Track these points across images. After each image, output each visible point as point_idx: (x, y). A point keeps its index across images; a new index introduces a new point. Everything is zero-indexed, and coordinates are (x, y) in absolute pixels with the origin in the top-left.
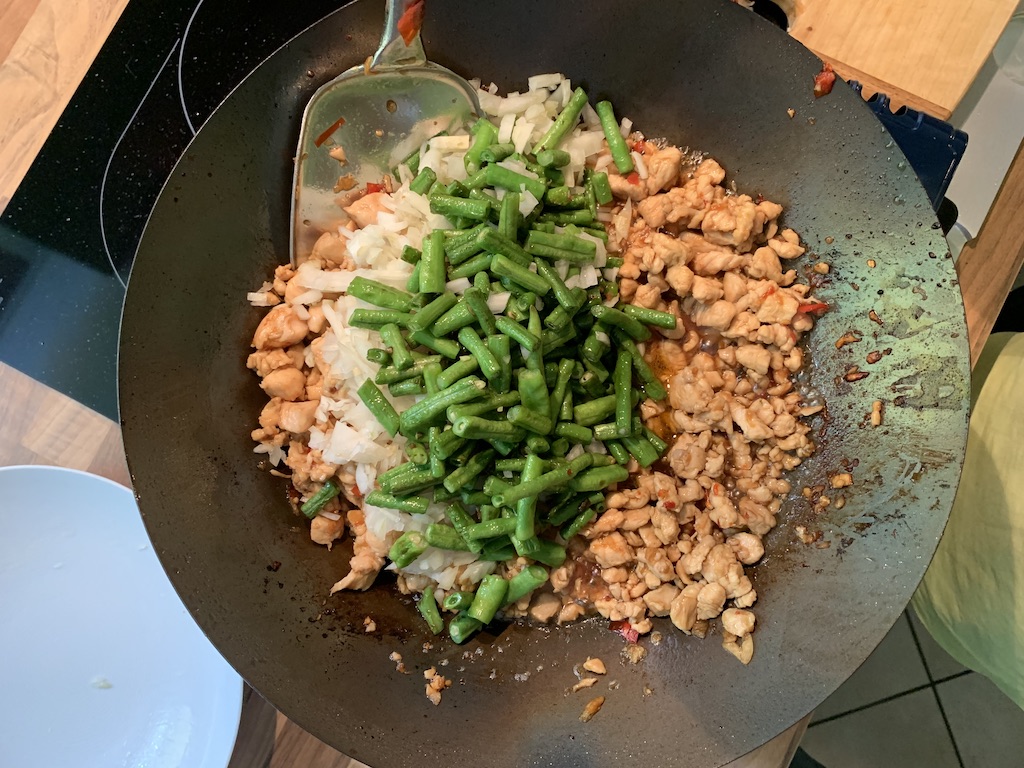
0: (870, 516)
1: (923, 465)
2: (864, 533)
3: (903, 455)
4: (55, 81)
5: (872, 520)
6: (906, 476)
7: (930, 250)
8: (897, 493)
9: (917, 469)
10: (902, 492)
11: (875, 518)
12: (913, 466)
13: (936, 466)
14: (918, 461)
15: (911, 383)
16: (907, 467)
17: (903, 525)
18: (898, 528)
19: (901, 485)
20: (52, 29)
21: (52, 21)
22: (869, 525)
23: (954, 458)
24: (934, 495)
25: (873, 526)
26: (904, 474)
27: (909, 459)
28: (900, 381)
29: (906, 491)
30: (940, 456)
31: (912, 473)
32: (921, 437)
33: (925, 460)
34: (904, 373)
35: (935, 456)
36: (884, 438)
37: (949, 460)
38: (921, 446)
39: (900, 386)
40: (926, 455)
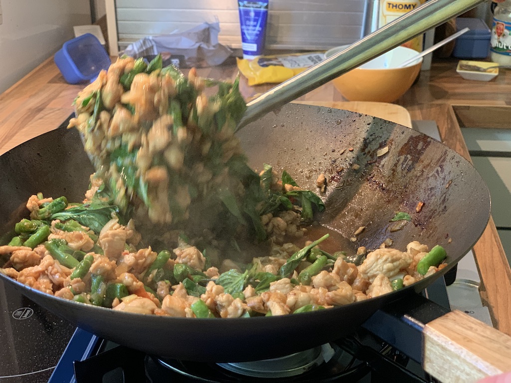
3: (430, 175)
6: (439, 176)
9: (440, 169)
12: (437, 172)
13: (444, 160)
14: (436, 169)
15: (406, 160)
19: (441, 179)
22: (445, 197)
24: (453, 164)
26: (437, 176)
27: (434, 172)
28: (403, 164)
29: (444, 176)
30: (441, 157)
31: (440, 172)
32: (430, 164)
33: (439, 165)
34: (401, 161)
35: (440, 159)
36: (419, 181)
37: (446, 153)
38: (432, 165)
39: (405, 166)
40: (437, 164)
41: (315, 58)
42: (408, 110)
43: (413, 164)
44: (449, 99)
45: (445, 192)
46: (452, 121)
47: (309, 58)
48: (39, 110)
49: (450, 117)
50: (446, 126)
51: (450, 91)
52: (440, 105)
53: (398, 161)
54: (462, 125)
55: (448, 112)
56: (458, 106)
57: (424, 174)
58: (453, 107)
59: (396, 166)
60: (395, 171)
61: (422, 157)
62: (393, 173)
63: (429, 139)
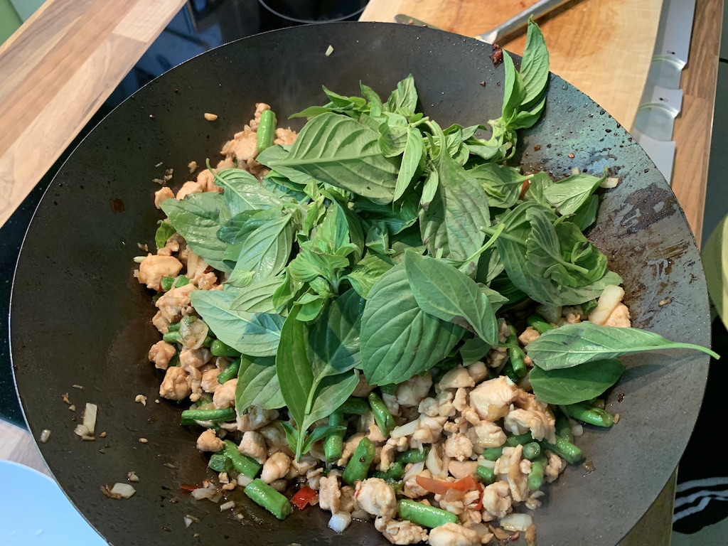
0: (649, 312)
1: (668, 260)
2: (650, 325)
3: (650, 263)
4: (10, 196)
5: (652, 313)
6: (660, 274)
7: (605, 128)
8: (660, 288)
9: (666, 265)
10: (664, 285)
11: (653, 311)
12: (661, 265)
13: (678, 256)
14: (662, 260)
15: (632, 215)
16: (658, 267)
17: (677, 304)
18: (673, 308)
19: (660, 281)
20: (12, 166)
21: (12, 162)
22: (651, 318)
23: (688, 243)
24: (686, 274)
25: (655, 317)
26: (658, 274)
27: (657, 262)
28: (625, 217)
29: (666, 283)
30: (677, 248)
31: (664, 270)
32: (658, 244)
33: (668, 256)
34: (625, 212)
35: (674, 250)
36: (632, 259)
37: (685, 247)
38: (660, 249)
39: (626, 221)
40: (667, 253)
43: (637, 227)
45: (655, 309)
53: (622, 208)
57: (644, 255)
59: (616, 214)
60: (611, 220)
61: (653, 226)
62: (607, 221)
63: (675, 206)
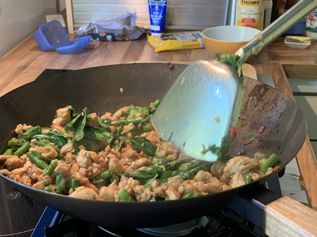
3: (268, 109)
6: (274, 110)
12: (273, 107)
13: (277, 100)
15: (253, 100)
22: (278, 123)
27: (271, 107)
28: (251, 102)
30: (275, 98)
32: (268, 102)
33: (274, 103)
36: (261, 113)
37: (278, 95)
38: (270, 103)
39: (252, 103)
40: (273, 102)
41: (196, 35)
42: (254, 67)
43: (257, 102)
44: (280, 60)
45: (278, 120)
46: (282, 74)
47: (193, 35)
48: (24, 67)
49: (281, 72)
50: (278, 77)
51: (281, 55)
52: (274, 64)
53: (248, 100)
54: (288, 76)
55: (280, 69)
56: (285, 65)
57: (265, 109)
58: (283, 65)
59: (247, 104)
60: (246, 107)
61: (263, 98)
62: (245, 108)
63: (268, 87)
